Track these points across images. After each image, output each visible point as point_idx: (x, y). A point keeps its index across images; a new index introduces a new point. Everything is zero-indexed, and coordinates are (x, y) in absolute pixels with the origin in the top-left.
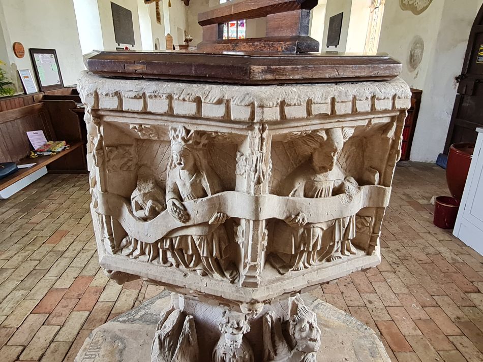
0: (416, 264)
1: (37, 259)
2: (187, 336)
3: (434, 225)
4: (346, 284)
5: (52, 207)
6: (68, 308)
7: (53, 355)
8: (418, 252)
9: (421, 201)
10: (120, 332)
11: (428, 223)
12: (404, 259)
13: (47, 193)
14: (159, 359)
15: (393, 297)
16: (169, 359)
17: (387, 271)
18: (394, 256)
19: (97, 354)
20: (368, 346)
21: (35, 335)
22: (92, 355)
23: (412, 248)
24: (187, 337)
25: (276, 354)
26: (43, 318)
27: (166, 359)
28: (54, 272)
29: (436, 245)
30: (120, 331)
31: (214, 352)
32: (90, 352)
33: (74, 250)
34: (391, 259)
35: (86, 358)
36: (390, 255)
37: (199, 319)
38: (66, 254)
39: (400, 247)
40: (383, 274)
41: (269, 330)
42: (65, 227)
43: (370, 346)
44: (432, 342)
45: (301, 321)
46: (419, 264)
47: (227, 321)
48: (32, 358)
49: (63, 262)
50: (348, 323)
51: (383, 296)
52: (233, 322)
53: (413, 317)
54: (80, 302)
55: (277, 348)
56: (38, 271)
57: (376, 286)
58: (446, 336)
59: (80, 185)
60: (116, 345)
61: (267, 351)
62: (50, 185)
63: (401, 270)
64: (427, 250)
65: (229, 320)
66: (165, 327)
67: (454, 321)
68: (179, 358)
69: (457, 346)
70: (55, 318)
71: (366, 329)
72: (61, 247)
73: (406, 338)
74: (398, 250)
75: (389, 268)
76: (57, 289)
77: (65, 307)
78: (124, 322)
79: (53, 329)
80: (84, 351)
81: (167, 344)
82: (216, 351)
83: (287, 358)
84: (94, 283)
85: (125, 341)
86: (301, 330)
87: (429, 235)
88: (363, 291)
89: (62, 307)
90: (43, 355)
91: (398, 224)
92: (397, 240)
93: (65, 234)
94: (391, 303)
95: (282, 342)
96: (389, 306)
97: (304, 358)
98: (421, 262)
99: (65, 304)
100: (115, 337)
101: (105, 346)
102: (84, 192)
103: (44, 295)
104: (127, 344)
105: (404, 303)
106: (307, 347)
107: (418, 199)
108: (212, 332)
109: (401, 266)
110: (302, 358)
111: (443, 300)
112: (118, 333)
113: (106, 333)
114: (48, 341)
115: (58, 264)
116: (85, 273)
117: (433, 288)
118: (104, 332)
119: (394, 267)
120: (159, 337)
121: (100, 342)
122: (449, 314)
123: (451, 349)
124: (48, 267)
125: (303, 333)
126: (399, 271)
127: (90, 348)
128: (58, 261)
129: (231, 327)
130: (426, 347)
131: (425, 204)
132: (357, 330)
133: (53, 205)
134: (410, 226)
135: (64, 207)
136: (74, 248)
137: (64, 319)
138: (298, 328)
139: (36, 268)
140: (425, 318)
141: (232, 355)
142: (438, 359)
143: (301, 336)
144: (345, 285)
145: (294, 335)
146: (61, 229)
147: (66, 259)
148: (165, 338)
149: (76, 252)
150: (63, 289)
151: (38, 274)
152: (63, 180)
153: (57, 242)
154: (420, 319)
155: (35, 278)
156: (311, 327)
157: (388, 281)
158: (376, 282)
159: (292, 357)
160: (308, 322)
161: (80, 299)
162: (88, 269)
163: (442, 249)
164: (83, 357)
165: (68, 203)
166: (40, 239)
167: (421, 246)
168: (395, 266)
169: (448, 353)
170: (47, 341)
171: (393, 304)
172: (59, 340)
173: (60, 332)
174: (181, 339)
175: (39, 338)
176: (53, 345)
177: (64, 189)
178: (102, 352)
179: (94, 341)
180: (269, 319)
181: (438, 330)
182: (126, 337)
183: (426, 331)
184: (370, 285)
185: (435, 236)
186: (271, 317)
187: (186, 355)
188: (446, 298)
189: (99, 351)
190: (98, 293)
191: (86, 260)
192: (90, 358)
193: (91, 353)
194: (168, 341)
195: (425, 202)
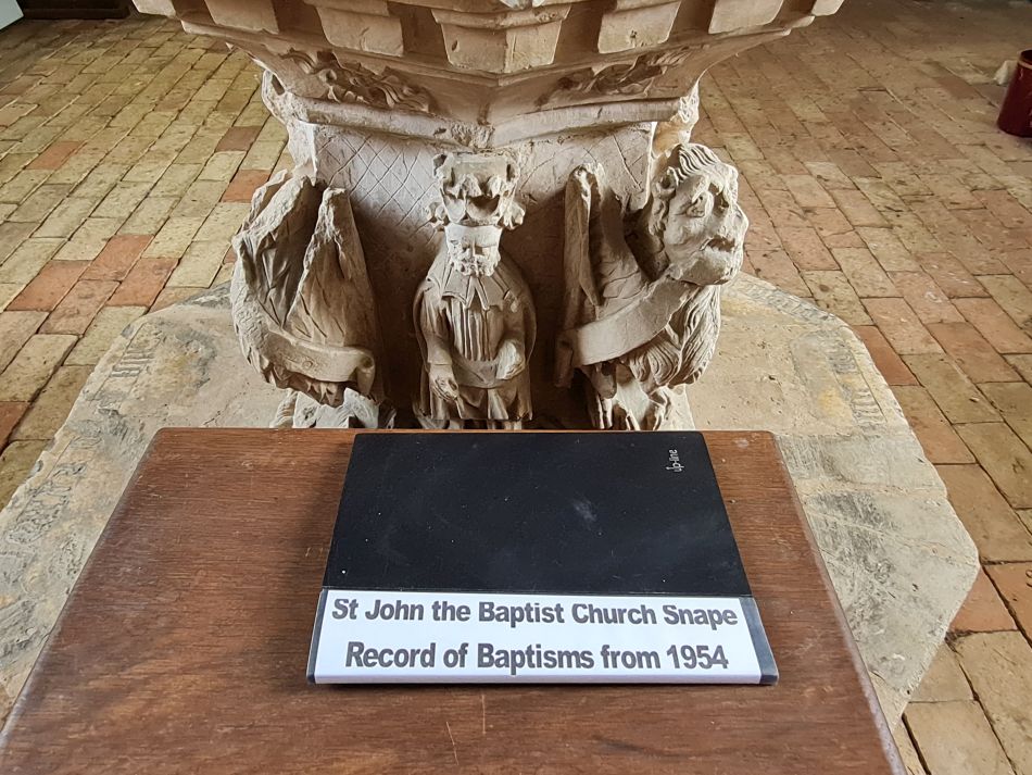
0: (943, 210)
1: (12, 199)
2: (332, 248)
3: (996, 130)
4: (767, 252)
5: (40, 90)
6: (93, 299)
7: (64, 391)
8: (950, 186)
9: (971, 78)
10: (201, 325)
11: (984, 125)
12: (915, 199)
13: (26, 63)
14: (251, 310)
15: (881, 279)
16: (280, 308)
17: (872, 226)
18: (889, 194)
19: (142, 367)
20: (828, 351)
21: (18, 352)
22: (131, 369)
23: (936, 178)
24: (330, 252)
25: (602, 301)
26: (34, 320)
27: (271, 310)
28: (54, 227)
29: (996, 171)
30: (202, 322)
31: (416, 301)
32: (126, 363)
33: (101, 182)
34: (884, 201)
35: (115, 375)
36: (882, 192)
37: (367, 205)
38: (81, 191)
39: (906, 176)
40: (861, 231)
41: (583, 221)
42: (75, 134)
43: (835, 350)
44: (967, 366)
45: (688, 183)
46: (950, 210)
47: (449, 177)
48: (14, 397)
49: (76, 208)
50: (779, 307)
51: (857, 276)
52: (467, 180)
53: (923, 318)
54: (122, 287)
55: (604, 282)
56: (16, 225)
57: (840, 254)
58: (1001, 355)
59: (110, 43)
60: (192, 350)
61: (574, 295)
62: (32, 45)
63: (906, 224)
64: (974, 182)
65: (453, 175)
66: (262, 223)
67: (1022, 326)
68: (312, 307)
69: (1023, 374)
70: (63, 320)
71: (825, 318)
72: (68, 176)
73: (905, 359)
74: (901, 183)
75: (875, 218)
76: (64, 263)
77: (86, 298)
78: (212, 304)
79: (60, 341)
80: (109, 361)
81: (269, 269)
82: (423, 295)
83: (637, 302)
84: (155, 250)
85: (214, 342)
86: (690, 210)
87: (981, 150)
88: (808, 266)
89: (80, 298)
90: (40, 391)
91: (908, 126)
92: (900, 160)
93: (74, 149)
94: (875, 289)
95: (625, 257)
96: (868, 297)
97: (687, 306)
98: (956, 206)
99: (86, 291)
100: (188, 335)
101: (162, 352)
102: (118, 58)
103: (35, 274)
104: (218, 348)
105: (906, 291)
106: (702, 264)
107: (964, 71)
108: (410, 249)
109: (906, 215)
110: (683, 301)
111: (1002, 284)
112: (197, 327)
113: (165, 326)
114: (51, 364)
115: (62, 212)
116: (130, 229)
117: (982, 259)
118: (162, 323)
119: (889, 218)
120: (244, 247)
121: (152, 344)
122: (1013, 312)
123: (1009, 379)
124: (39, 217)
125: (692, 221)
126: (900, 226)
127: (126, 355)
128: (64, 206)
129: (461, 197)
130: (950, 376)
131: (978, 84)
132: (803, 321)
133: (42, 87)
134: (936, 133)
135: (71, 90)
136: (101, 178)
137: (85, 321)
138: (676, 206)
139: (11, 219)
140: (955, 320)
141: (469, 300)
142: (977, 400)
143: (686, 232)
144: (765, 255)
145: (660, 233)
146: (66, 138)
147: (83, 201)
148: (262, 250)
149: (104, 187)
150: (78, 263)
151: (16, 231)
152: (65, 33)
153: (57, 166)
154: (941, 322)
155: (10, 240)
156: (721, 204)
157: (871, 245)
158: (842, 247)
159: (652, 299)
160: (713, 188)
161: (121, 282)
162: (138, 221)
163: (1011, 179)
164: (107, 373)
165: (79, 82)
166: (16, 158)
167: (959, 174)
168: (891, 215)
169: (1001, 389)
170: (48, 364)
171: (879, 293)
172: (76, 361)
173: (79, 347)
174: (310, 254)
175: (29, 359)
176: (62, 372)
177: (67, 51)
178: (155, 365)
179: (135, 342)
180: (586, 186)
181: (982, 342)
182: (217, 334)
183: (953, 347)
184: (826, 254)
185: (997, 151)
186: (591, 179)
187: (333, 305)
188: (1008, 280)
189: (148, 362)
190: (164, 271)
191: (131, 203)
192: (127, 375)
193: (130, 366)
194: (271, 260)
195: (980, 78)
